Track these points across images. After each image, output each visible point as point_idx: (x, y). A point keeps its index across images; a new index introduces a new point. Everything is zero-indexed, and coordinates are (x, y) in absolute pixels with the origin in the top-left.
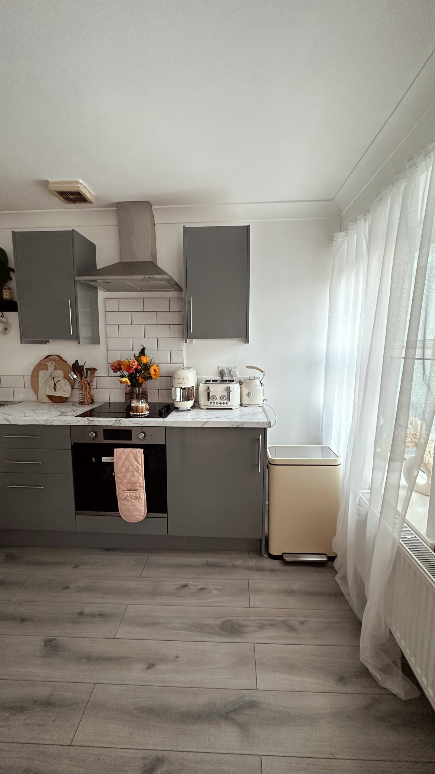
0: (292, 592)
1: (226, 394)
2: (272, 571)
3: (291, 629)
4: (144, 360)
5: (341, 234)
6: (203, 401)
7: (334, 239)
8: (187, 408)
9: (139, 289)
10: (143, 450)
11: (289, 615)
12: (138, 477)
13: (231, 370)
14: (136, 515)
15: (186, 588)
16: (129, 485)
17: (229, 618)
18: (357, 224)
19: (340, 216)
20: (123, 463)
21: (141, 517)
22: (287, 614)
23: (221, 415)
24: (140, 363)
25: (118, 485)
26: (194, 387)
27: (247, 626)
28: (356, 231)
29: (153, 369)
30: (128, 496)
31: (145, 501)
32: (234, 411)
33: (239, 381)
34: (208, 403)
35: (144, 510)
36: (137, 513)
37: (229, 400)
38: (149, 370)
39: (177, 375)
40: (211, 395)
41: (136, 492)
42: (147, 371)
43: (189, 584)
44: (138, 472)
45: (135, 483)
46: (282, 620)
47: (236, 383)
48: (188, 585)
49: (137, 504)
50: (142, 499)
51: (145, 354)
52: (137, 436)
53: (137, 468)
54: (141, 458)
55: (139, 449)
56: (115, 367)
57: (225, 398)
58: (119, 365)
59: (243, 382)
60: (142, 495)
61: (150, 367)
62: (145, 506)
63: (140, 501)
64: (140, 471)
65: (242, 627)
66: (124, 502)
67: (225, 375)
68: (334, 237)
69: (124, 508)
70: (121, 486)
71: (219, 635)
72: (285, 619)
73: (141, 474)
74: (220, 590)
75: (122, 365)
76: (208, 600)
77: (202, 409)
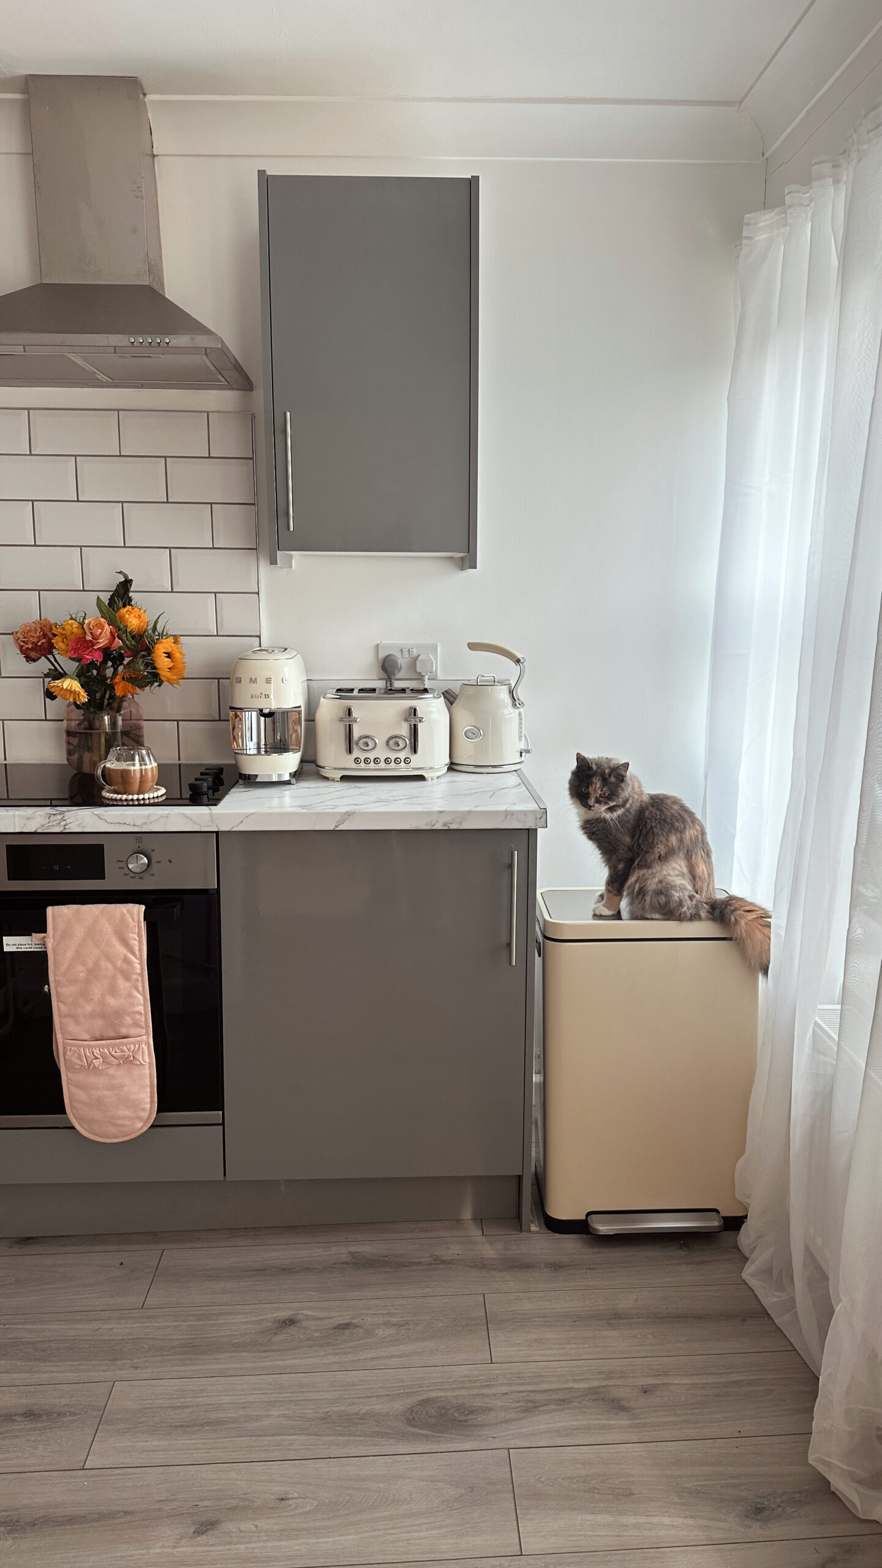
0: (615, 1318)
1: (404, 730)
2: (556, 1267)
3: (618, 1406)
4: (132, 620)
5: (766, 219)
6: (332, 755)
7: (744, 234)
8: (280, 775)
9: (105, 379)
10: (143, 907)
11: (609, 1375)
12: (130, 996)
13: (419, 656)
14: (123, 1118)
15: (292, 1330)
16: (98, 1023)
17: (433, 1395)
18: (811, 191)
19: (763, 155)
20: (78, 953)
21: (140, 1125)
22: (600, 1373)
23: (390, 794)
24: (120, 629)
25: (61, 1023)
26: (303, 709)
27: (487, 1410)
28: (810, 214)
29: (164, 650)
30: (97, 1058)
31: (150, 1073)
32: (432, 785)
33: (446, 691)
34: (348, 761)
35: (148, 1100)
36: (127, 1113)
37: (415, 750)
38: (149, 651)
39: (246, 671)
40: (356, 734)
41: (123, 1044)
42: (144, 656)
43: (298, 1317)
44: (127, 978)
45: (119, 1014)
46: (588, 1388)
47: (434, 697)
48: (299, 1321)
49: (127, 1081)
50: (141, 1064)
51: (130, 600)
52: (123, 865)
53: (125, 966)
54: (140, 936)
55: (131, 905)
56: (33, 643)
57: (402, 745)
58: (45, 635)
59: (457, 693)
60: (143, 1053)
61: (154, 643)
62: (151, 1086)
63: (136, 1072)
64: (135, 977)
65: (472, 1412)
66: (81, 1077)
67: (396, 672)
68: (745, 227)
69: (81, 1095)
70: (73, 1028)
71: (405, 1437)
72: (596, 1384)
73: (140, 985)
74: (398, 1325)
75: (55, 635)
76: (363, 1355)
77: (327, 779)
